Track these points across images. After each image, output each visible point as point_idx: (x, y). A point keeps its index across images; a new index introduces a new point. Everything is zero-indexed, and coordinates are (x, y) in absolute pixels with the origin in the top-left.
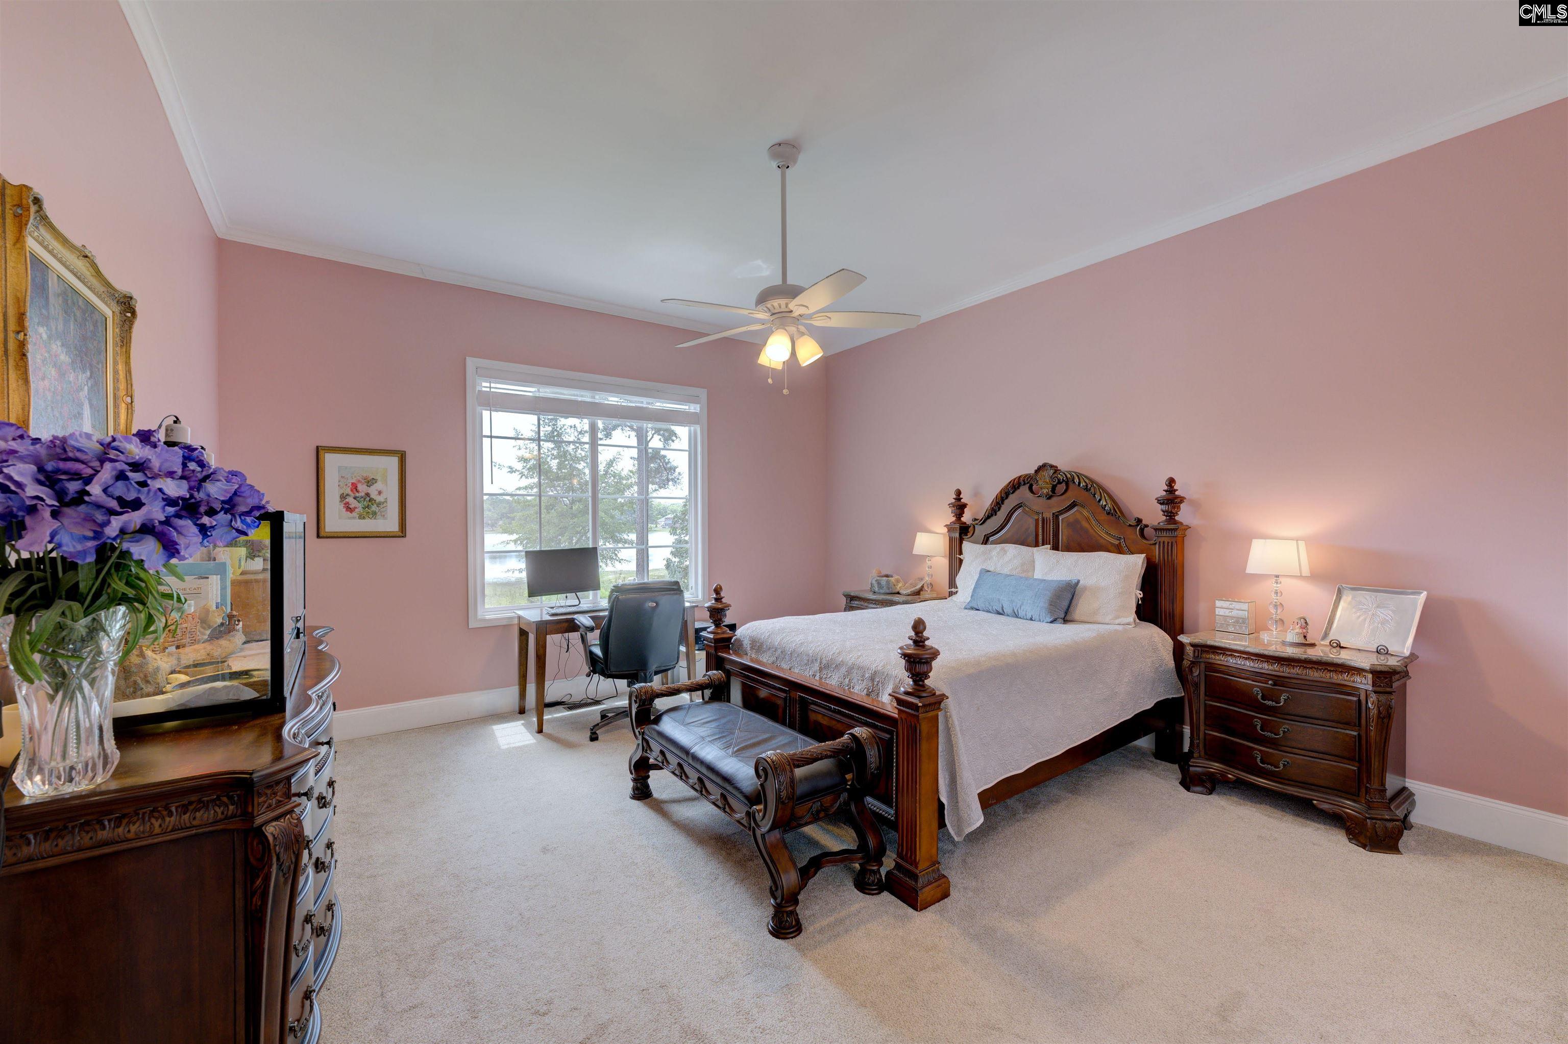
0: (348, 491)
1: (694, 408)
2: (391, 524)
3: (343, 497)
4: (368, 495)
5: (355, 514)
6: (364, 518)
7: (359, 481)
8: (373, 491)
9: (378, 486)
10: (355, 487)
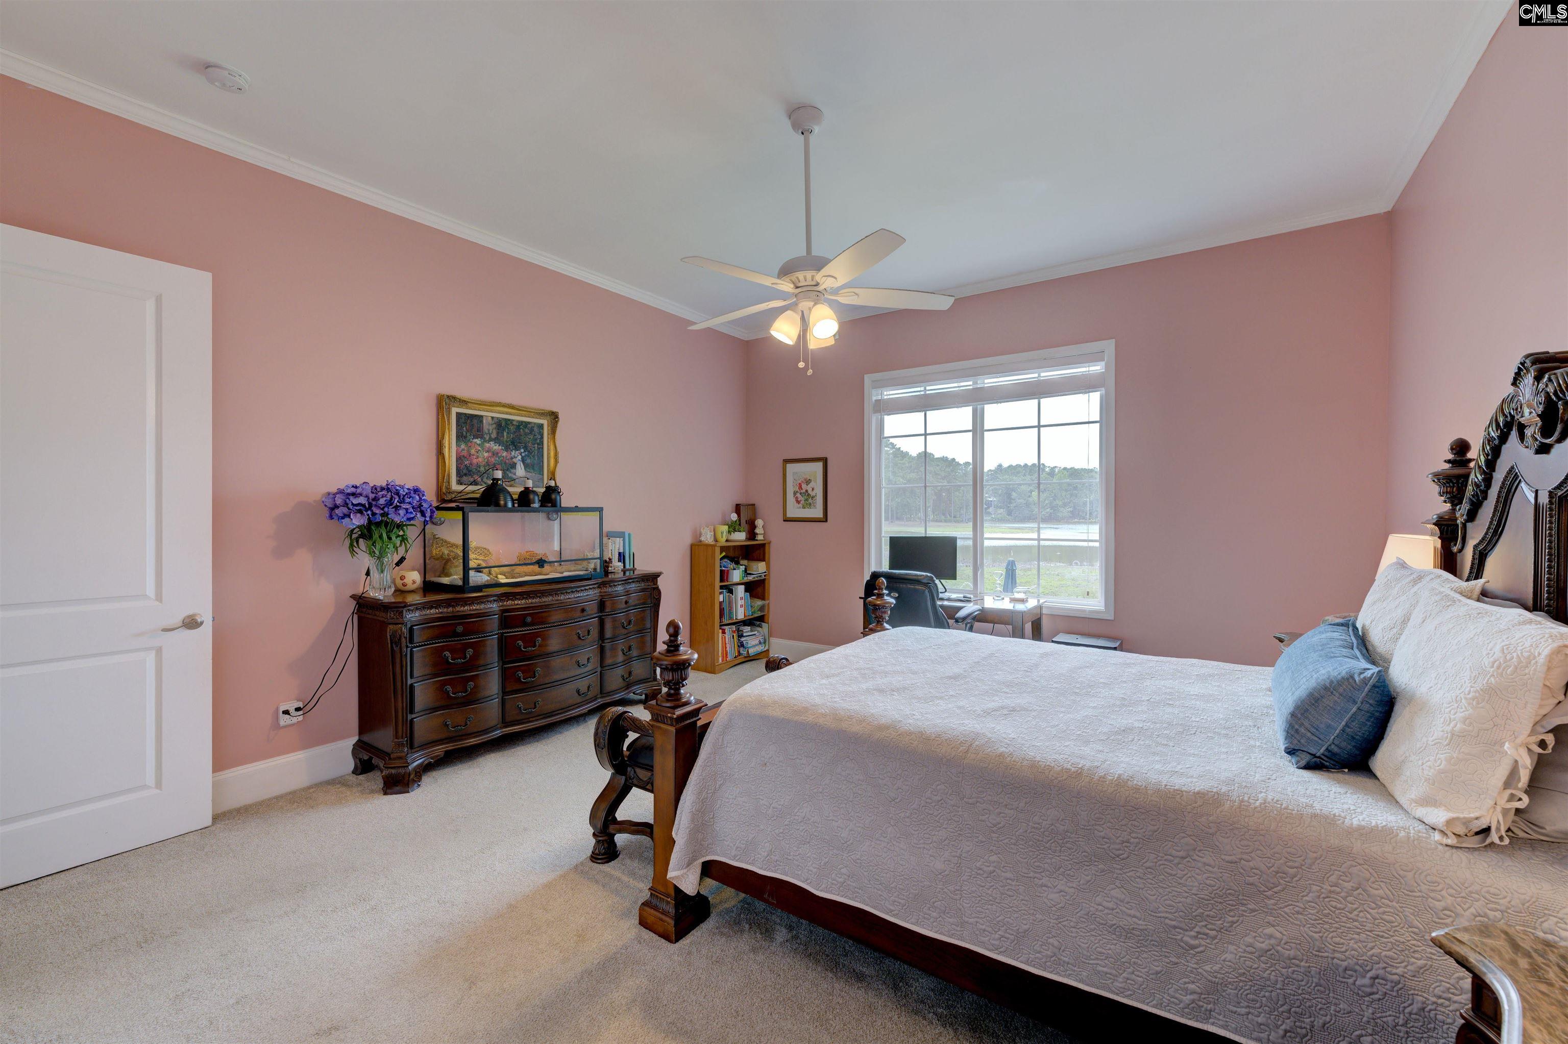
0: (797, 489)
1: (1097, 368)
2: (818, 513)
3: (795, 493)
4: (807, 491)
5: (800, 505)
6: (805, 508)
7: (802, 482)
8: (809, 488)
9: (812, 485)
10: (800, 487)
